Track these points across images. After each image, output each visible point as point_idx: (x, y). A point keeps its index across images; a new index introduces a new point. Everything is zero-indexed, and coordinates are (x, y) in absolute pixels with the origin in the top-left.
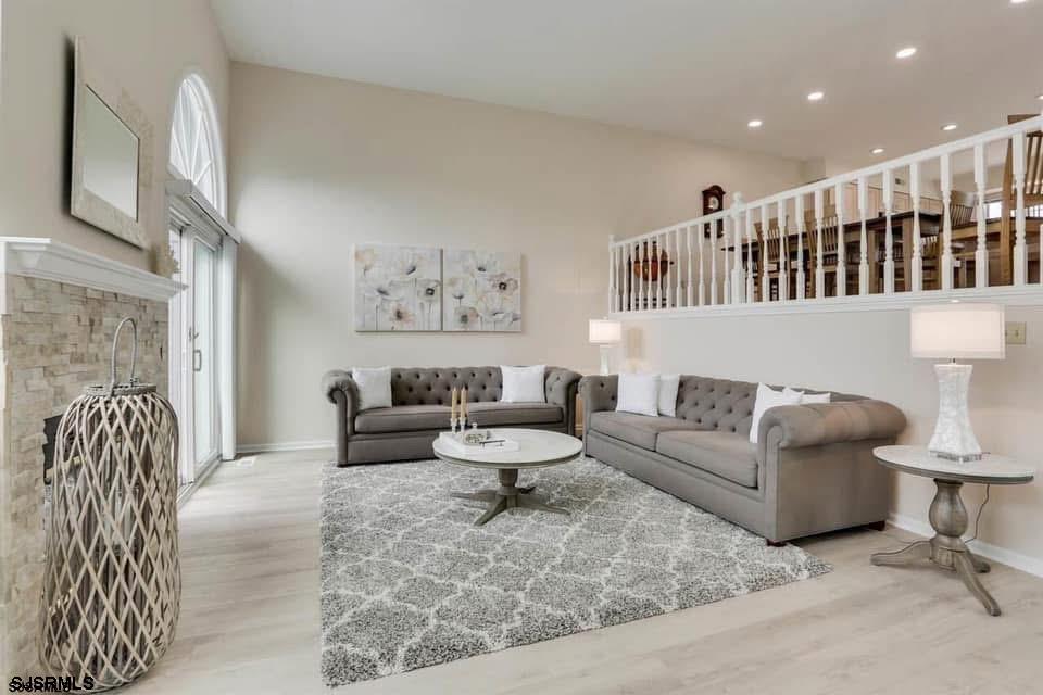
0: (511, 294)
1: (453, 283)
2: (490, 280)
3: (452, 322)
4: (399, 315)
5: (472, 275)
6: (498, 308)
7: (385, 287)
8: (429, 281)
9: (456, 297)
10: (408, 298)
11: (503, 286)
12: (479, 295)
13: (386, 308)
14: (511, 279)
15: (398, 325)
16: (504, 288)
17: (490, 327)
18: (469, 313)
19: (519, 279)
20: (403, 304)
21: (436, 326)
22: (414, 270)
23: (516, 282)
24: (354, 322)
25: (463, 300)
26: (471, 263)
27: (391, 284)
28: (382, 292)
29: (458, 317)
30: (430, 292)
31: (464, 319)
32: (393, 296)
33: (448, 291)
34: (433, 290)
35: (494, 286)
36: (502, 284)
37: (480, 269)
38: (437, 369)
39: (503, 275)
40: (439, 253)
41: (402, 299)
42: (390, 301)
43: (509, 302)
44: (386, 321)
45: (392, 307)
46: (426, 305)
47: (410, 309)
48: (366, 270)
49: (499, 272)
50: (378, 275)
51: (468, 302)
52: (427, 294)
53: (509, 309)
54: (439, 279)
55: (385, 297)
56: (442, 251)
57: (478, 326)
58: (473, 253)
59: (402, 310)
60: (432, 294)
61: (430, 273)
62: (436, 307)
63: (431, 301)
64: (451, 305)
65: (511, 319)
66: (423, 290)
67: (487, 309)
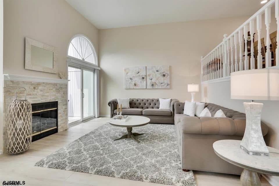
0: (166, 78)
1: (149, 75)
2: (160, 74)
3: (149, 86)
4: (135, 85)
5: (155, 73)
6: (162, 82)
7: (132, 77)
8: (143, 75)
9: (150, 79)
10: (138, 80)
11: (164, 75)
12: (157, 78)
13: (132, 83)
14: (166, 73)
15: (135, 87)
16: (164, 76)
17: (161, 87)
18: (154, 83)
19: (169, 73)
20: (136, 82)
21: (145, 87)
22: (139, 73)
23: (168, 74)
24: (124, 87)
25: (152, 80)
26: (155, 70)
27: (133, 77)
28: (131, 79)
29: (151, 85)
30: (143, 78)
31: (153, 85)
32: (134, 80)
33: (148, 78)
34: (144, 78)
35: (161, 76)
36: (163, 75)
37: (157, 71)
38: (143, 99)
39: (164, 72)
40: (145, 68)
41: (136, 81)
42: (133, 81)
43: (166, 80)
44: (132, 86)
45: (133, 83)
46: (142, 82)
47: (138, 84)
48: (127, 73)
49: (163, 71)
50: (130, 75)
51: (153, 81)
52: (142, 79)
53: (166, 82)
54: (145, 75)
55: (131, 80)
56: (146, 67)
57: (157, 87)
58: (155, 66)
59: (136, 83)
60: (144, 79)
61: (143, 73)
62: (145, 82)
63: (143, 81)
64: (149, 82)
65: (166, 85)
66: (141, 78)
67: (159, 82)
